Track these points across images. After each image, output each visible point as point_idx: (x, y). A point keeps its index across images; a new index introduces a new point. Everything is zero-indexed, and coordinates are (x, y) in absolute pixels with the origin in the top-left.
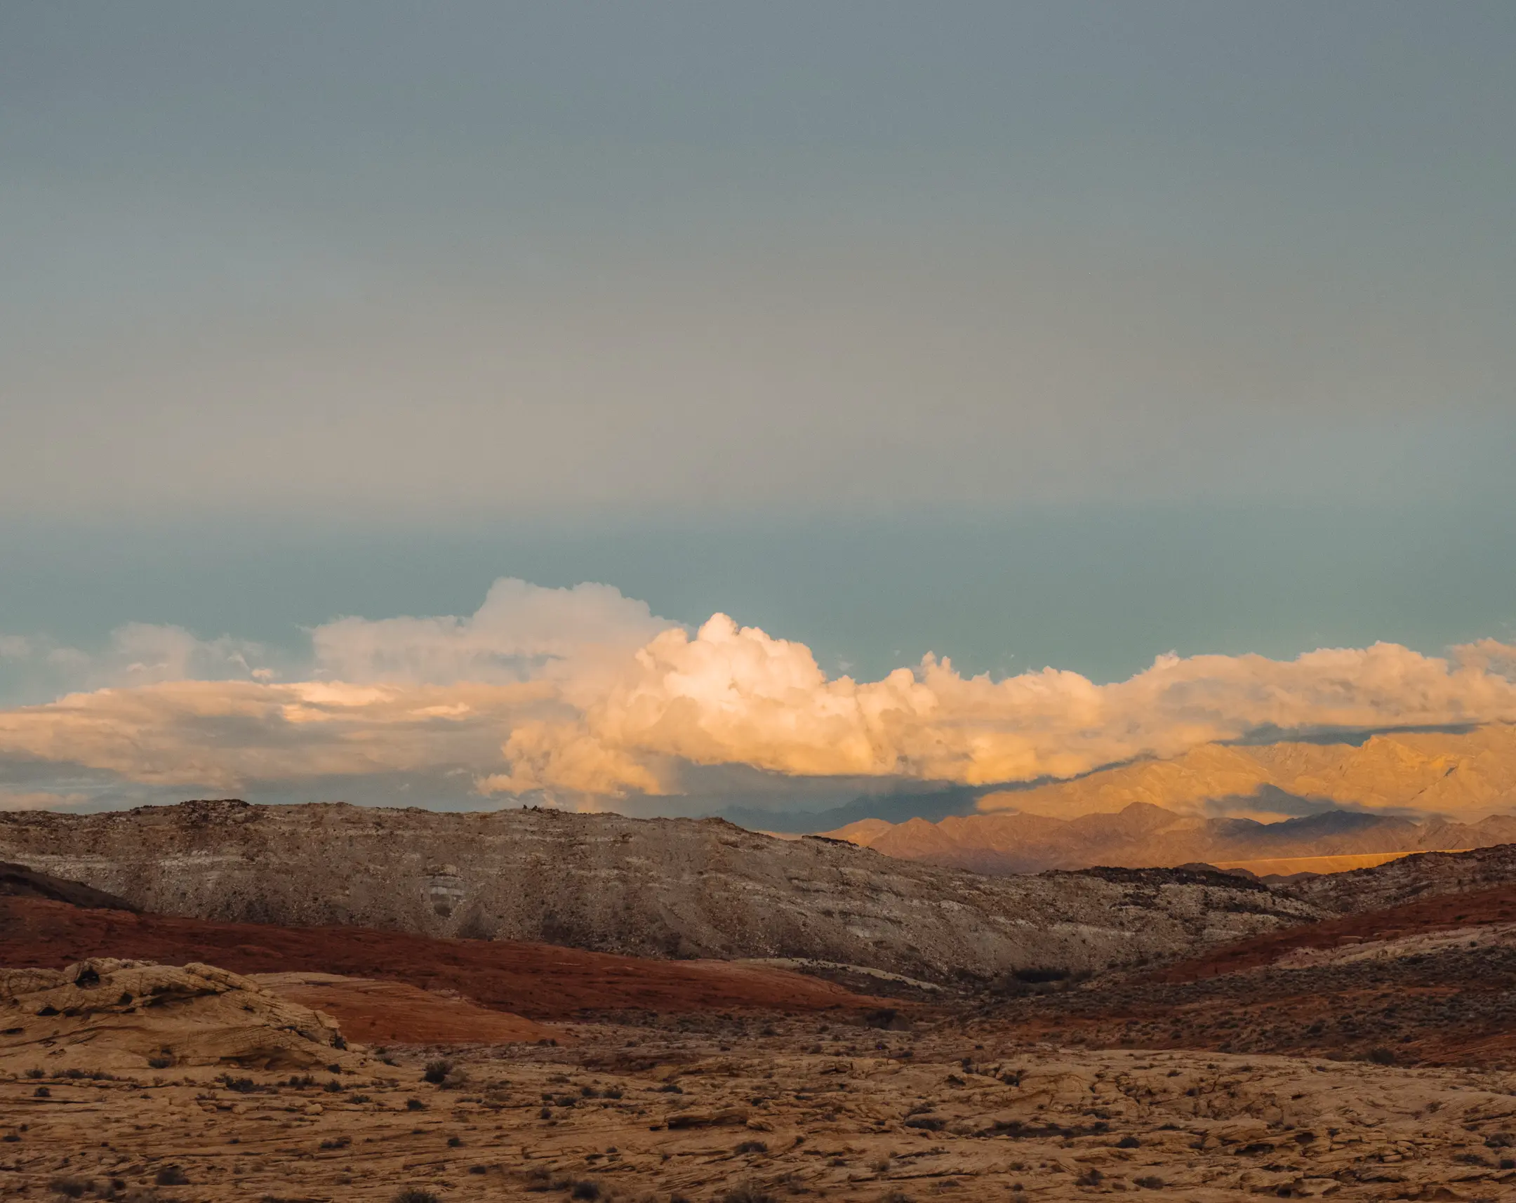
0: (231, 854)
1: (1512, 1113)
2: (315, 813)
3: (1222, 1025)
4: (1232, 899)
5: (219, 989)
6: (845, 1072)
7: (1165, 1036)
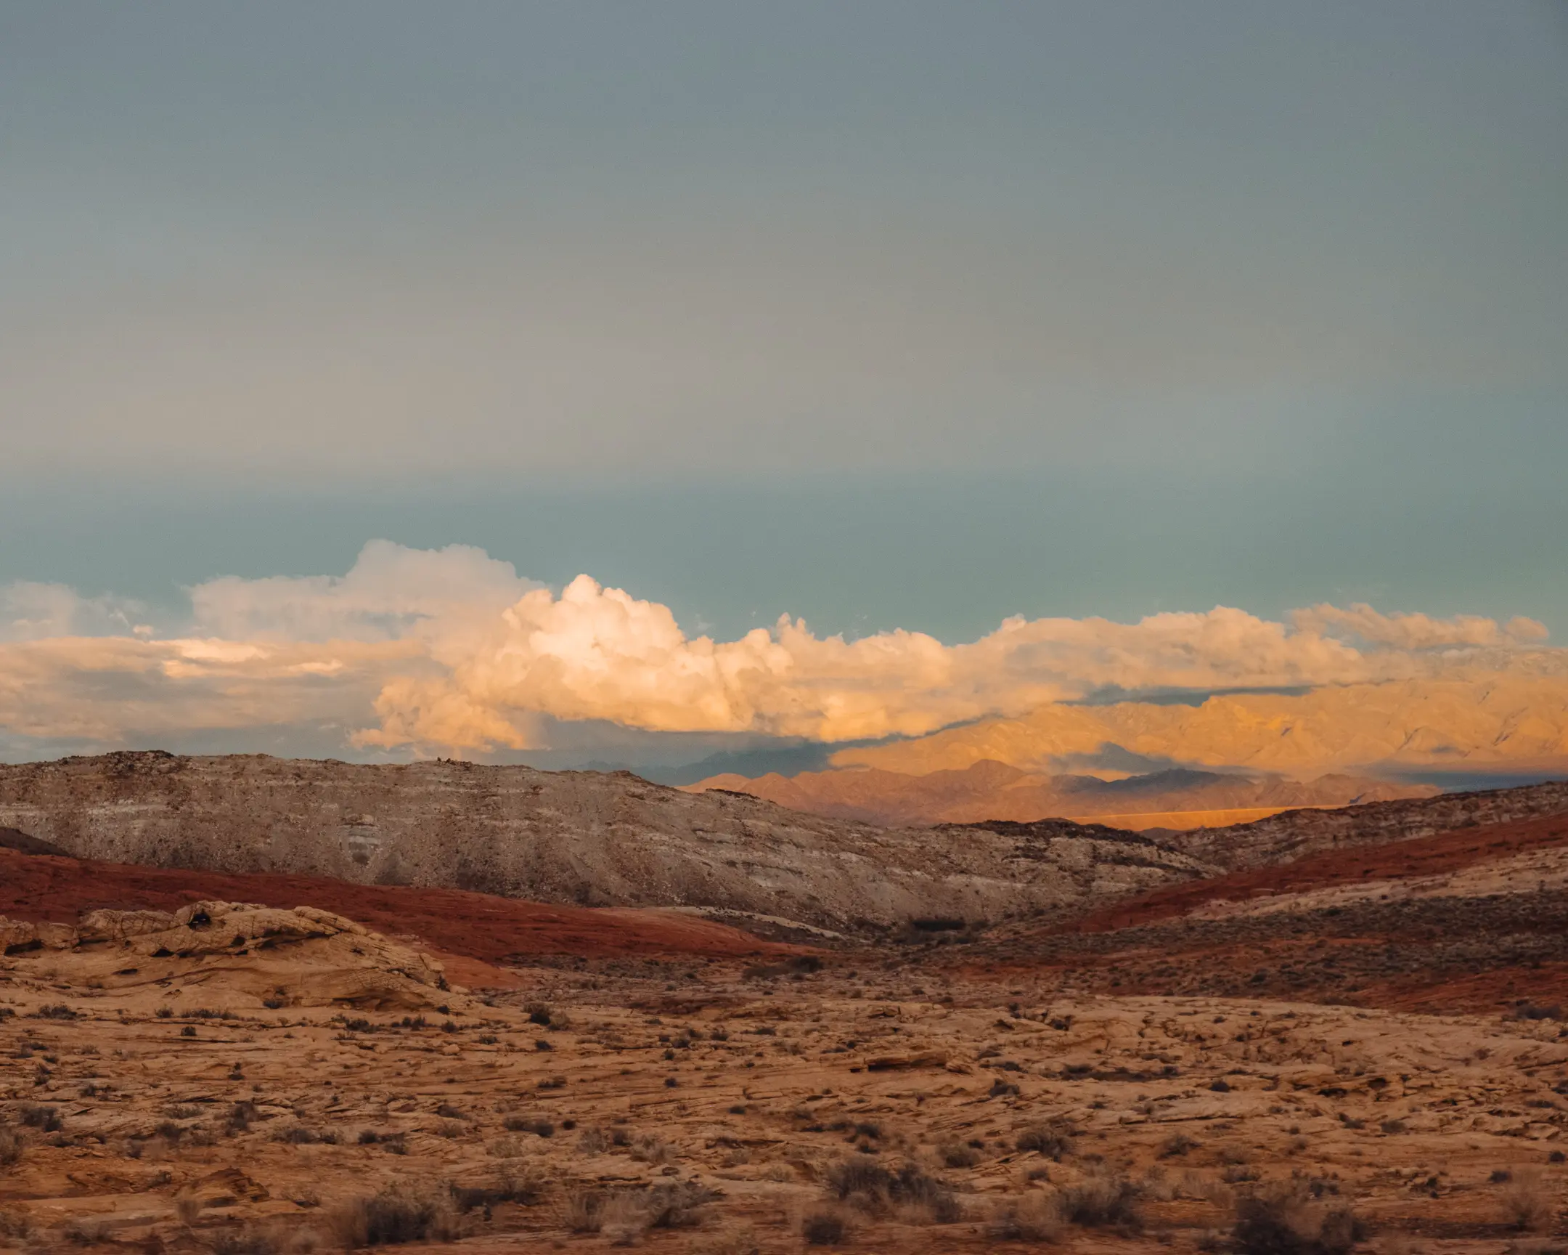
0: (157, 803)
1: (1565, 1061)
2: (238, 765)
3: (1161, 973)
4: (1119, 852)
5: (328, 932)
6: (892, 1016)
7: (1105, 983)
